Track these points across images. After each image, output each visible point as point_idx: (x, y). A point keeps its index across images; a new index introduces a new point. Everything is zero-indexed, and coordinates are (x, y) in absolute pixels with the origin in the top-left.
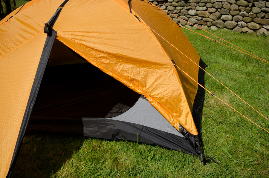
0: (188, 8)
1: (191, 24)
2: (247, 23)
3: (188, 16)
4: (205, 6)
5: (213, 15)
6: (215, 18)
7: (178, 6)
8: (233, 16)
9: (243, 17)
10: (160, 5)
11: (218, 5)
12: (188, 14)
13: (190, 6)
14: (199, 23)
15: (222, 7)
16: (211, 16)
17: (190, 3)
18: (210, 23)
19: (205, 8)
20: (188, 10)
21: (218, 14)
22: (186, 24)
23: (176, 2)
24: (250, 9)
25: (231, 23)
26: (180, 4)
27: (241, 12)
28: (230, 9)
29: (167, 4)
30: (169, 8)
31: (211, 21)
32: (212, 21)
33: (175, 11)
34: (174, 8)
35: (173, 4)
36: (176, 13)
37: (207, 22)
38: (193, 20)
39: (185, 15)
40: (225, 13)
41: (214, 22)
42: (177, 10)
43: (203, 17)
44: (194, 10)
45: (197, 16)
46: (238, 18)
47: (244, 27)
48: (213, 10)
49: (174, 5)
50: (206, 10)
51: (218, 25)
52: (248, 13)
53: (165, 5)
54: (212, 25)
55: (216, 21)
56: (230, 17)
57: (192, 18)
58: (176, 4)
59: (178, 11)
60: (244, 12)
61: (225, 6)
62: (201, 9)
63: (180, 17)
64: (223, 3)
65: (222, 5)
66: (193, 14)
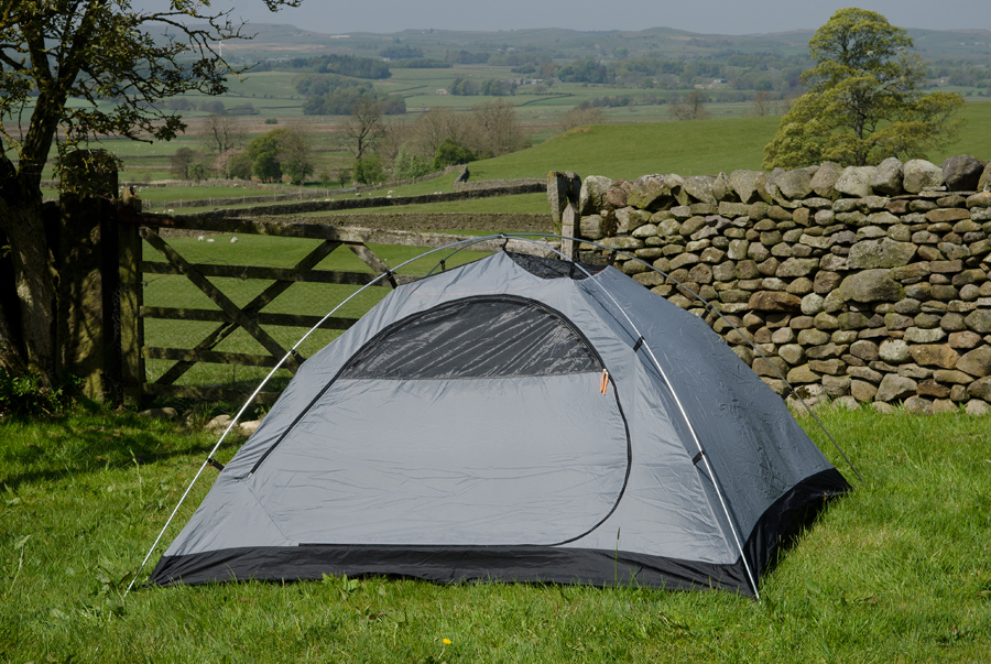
0: (876, 333)
1: (891, 396)
3: (877, 366)
4: (937, 325)
5: (969, 360)
6: (977, 369)
7: (838, 329)
10: (770, 324)
11: (984, 318)
12: (880, 359)
13: (884, 325)
14: (920, 392)
16: (964, 362)
17: (883, 314)
18: (963, 388)
19: (938, 333)
20: (878, 340)
21: (986, 353)
22: (873, 400)
23: (831, 314)
26: (845, 321)
29: (797, 322)
30: (807, 336)
31: (963, 382)
32: (969, 379)
33: (831, 349)
34: (824, 335)
35: (819, 322)
37: (950, 385)
38: (899, 380)
39: (866, 362)
41: (976, 385)
42: (838, 344)
43: (935, 367)
44: (899, 341)
45: (911, 366)
48: (967, 339)
49: (824, 325)
50: (944, 340)
53: (788, 325)
54: (973, 397)
55: (982, 381)
57: (893, 373)
58: (832, 320)
59: (840, 349)
62: (922, 335)
63: (850, 369)
66: (895, 356)
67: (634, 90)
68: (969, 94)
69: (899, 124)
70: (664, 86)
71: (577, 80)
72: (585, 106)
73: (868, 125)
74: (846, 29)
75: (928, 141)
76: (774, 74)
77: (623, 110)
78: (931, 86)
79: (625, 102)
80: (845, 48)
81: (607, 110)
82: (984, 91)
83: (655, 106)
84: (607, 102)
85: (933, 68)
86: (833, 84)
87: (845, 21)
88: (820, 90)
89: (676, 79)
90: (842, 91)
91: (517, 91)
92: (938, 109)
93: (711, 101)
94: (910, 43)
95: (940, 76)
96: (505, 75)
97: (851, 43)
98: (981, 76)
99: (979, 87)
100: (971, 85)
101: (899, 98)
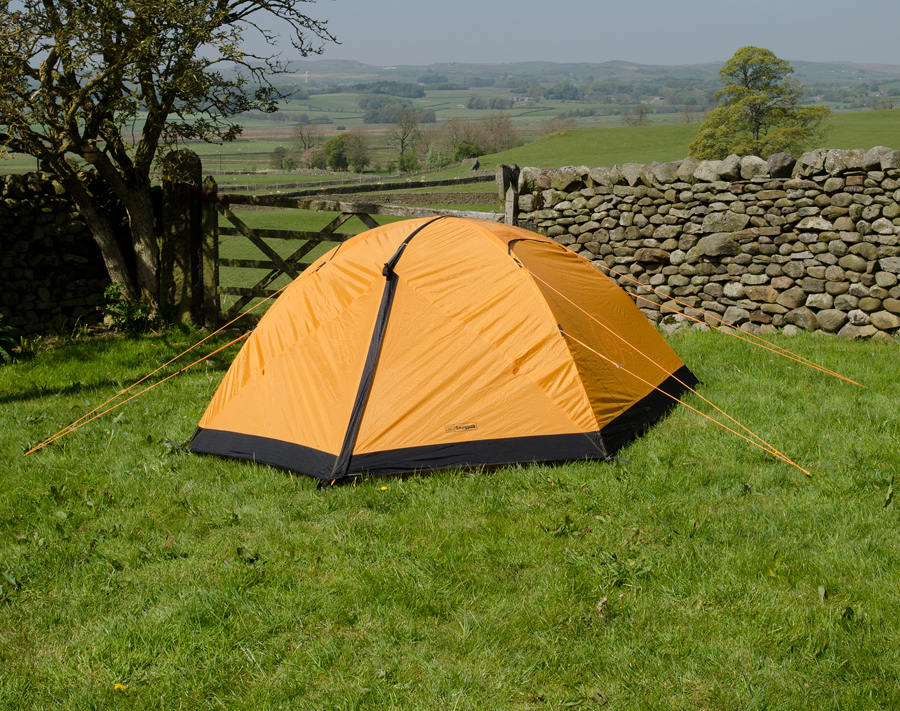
0: (722, 278)
1: (731, 322)
2: (869, 313)
3: (722, 301)
4: (763, 272)
5: (785, 297)
6: (790, 303)
7: (695, 275)
8: (834, 296)
9: (860, 298)
10: (648, 272)
11: (796, 268)
12: (724, 296)
13: (727, 272)
14: (751, 319)
15: (806, 275)
16: (782, 298)
17: (726, 265)
18: (781, 317)
19: (764, 278)
20: (723, 283)
21: (797, 291)
22: (719, 324)
23: (690, 264)
24: (871, 276)
25: (830, 316)
26: (700, 269)
27: (853, 286)
28: (824, 278)
29: (667, 270)
30: (674, 280)
31: (781, 312)
32: (785, 310)
33: (691, 289)
34: (686, 279)
35: (683, 270)
36: (692, 294)
37: (772, 314)
38: (737, 311)
39: (715, 298)
40: (813, 290)
41: (790, 314)
42: (696, 285)
43: (762, 302)
44: (737, 283)
45: (745, 301)
46: (846, 302)
47: (863, 324)
48: (784, 282)
49: (686, 272)
50: (768, 283)
51: (801, 323)
52: (869, 287)
53: (661, 272)
54: (788, 323)
55: (794, 311)
56: (826, 299)
57: (733, 305)
58: (692, 269)
59: (697, 289)
60: (859, 286)
61: (812, 270)
62: (753, 279)
63: (703, 303)
64: (807, 262)
65: (806, 268)
66: (735, 294)
67: (597, 105)
68: (838, 108)
69: (783, 129)
70: (619, 102)
71: (557, 98)
72: (563, 116)
73: (762, 130)
74: (746, 61)
75: (805, 141)
76: (698, 93)
77: (590, 119)
78: (810, 102)
79: (591, 114)
80: (745, 74)
81: (577, 119)
82: (848, 105)
83: (613, 116)
84: (578, 114)
85: (811, 89)
86: (736, 101)
87: (746, 57)
88: (727, 104)
89: (628, 97)
90: (741, 108)
91: (515, 106)
92: (812, 118)
93: (652, 112)
94: (792, 70)
95: (816, 95)
96: (506, 95)
97: (750, 71)
98: (846, 95)
99: (845, 102)
100: (839, 101)
101: (784, 110)
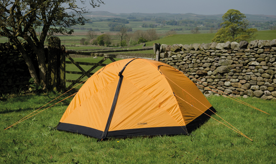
0: (224, 80)
1: (227, 94)
2: (271, 91)
3: (224, 87)
4: (237, 78)
6: (246, 88)
7: (215, 79)
8: (260, 86)
9: (268, 87)
10: (201, 77)
11: (248, 77)
12: (224, 85)
13: (225, 78)
14: (233, 93)
15: (251, 79)
16: (243, 87)
17: (225, 76)
18: (242, 92)
19: (237, 80)
20: (224, 81)
21: (248, 84)
22: (223, 94)
23: (214, 75)
24: (272, 80)
25: (258, 92)
26: (217, 77)
27: (266, 83)
28: (257, 80)
29: (207, 77)
30: (209, 80)
31: (243, 91)
32: (244, 90)
33: (214, 83)
34: (212, 80)
35: (212, 77)
36: (214, 85)
37: (240, 91)
38: (228, 90)
39: (221, 86)
40: (253, 84)
41: (245, 92)
42: (215, 82)
43: (237, 87)
44: (229, 82)
45: (231, 87)
46: (263, 88)
47: (269, 95)
48: (244, 81)
49: (212, 78)
50: (238, 82)
51: (249, 94)
52: (271, 83)
53: (205, 78)
54: (245, 94)
55: (247, 91)
56: (257, 87)
57: (227, 88)
58: (214, 77)
59: (216, 83)
60: (268, 83)
61: (253, 78)
62: (234, 80)
63: (218, 88)
64: (251, 75)
65: (251, 77)
66: (228, 85)
67: (183, 27)
68: (259, 29)
69: (242, 35)
70: (190, 26)
71: (170, 24)
72: (172, 30)
73: (235, 35)
74: (231, 14)
75: (249, 39)
76: (215, 24)
77: (181, 31)
78: (251, 27)
79: (181, 30)
80: (230, 18)
81: (177, 31)
82: (263, 28)
83: (188, 30)
84: (177, 30)
85: (251, 23)
86: (227, 26)
87: (231, 12)
88: (224, 27)
89: (193, 24)
90: (229, 28)
91: (157, 26)
92: (251, 32)
93: (200, 30)
94: (245, 17)
95: (253, 25)
96: (155, 23)
97: (232, 17)
98: (262, 25)
99: (262, 27)
100: (260, 27)
101: (242, 29)
